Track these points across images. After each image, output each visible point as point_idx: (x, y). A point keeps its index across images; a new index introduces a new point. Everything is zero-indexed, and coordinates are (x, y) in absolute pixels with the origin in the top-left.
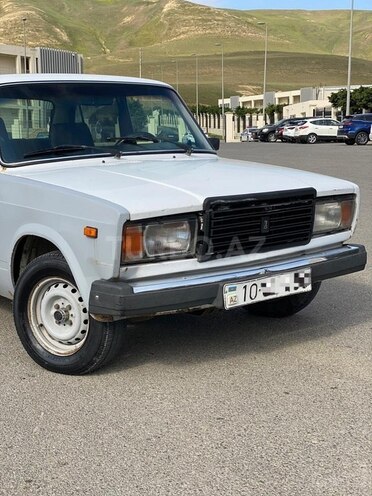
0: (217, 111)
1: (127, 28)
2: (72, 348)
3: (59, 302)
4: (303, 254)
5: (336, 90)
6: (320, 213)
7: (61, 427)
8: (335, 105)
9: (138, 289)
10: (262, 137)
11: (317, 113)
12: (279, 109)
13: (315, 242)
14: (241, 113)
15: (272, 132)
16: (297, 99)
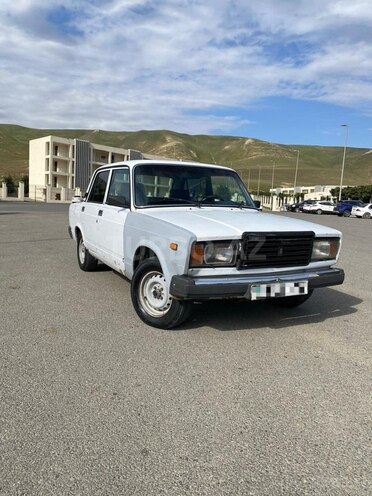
0: (268, 195)
1: (226, 151)
2: (161, 313)
3: (157, 285)
4: (304, 271)
5: (334, 187)
6: (317, 248)
7: (144, 360)
8: (333, 195)
9: (198, 283)
10: (292, 209)
11: (323, 198)
12: (302, 195)
13: (312, 265)
14: (281, 196)
15: (297, 206)
16: (312, 191)
